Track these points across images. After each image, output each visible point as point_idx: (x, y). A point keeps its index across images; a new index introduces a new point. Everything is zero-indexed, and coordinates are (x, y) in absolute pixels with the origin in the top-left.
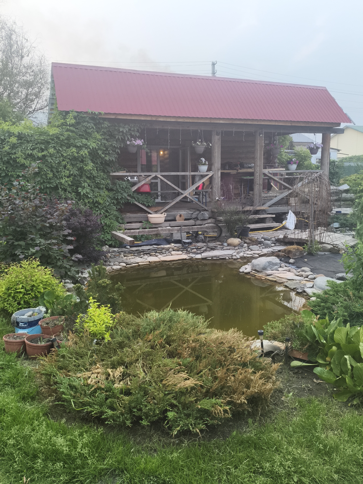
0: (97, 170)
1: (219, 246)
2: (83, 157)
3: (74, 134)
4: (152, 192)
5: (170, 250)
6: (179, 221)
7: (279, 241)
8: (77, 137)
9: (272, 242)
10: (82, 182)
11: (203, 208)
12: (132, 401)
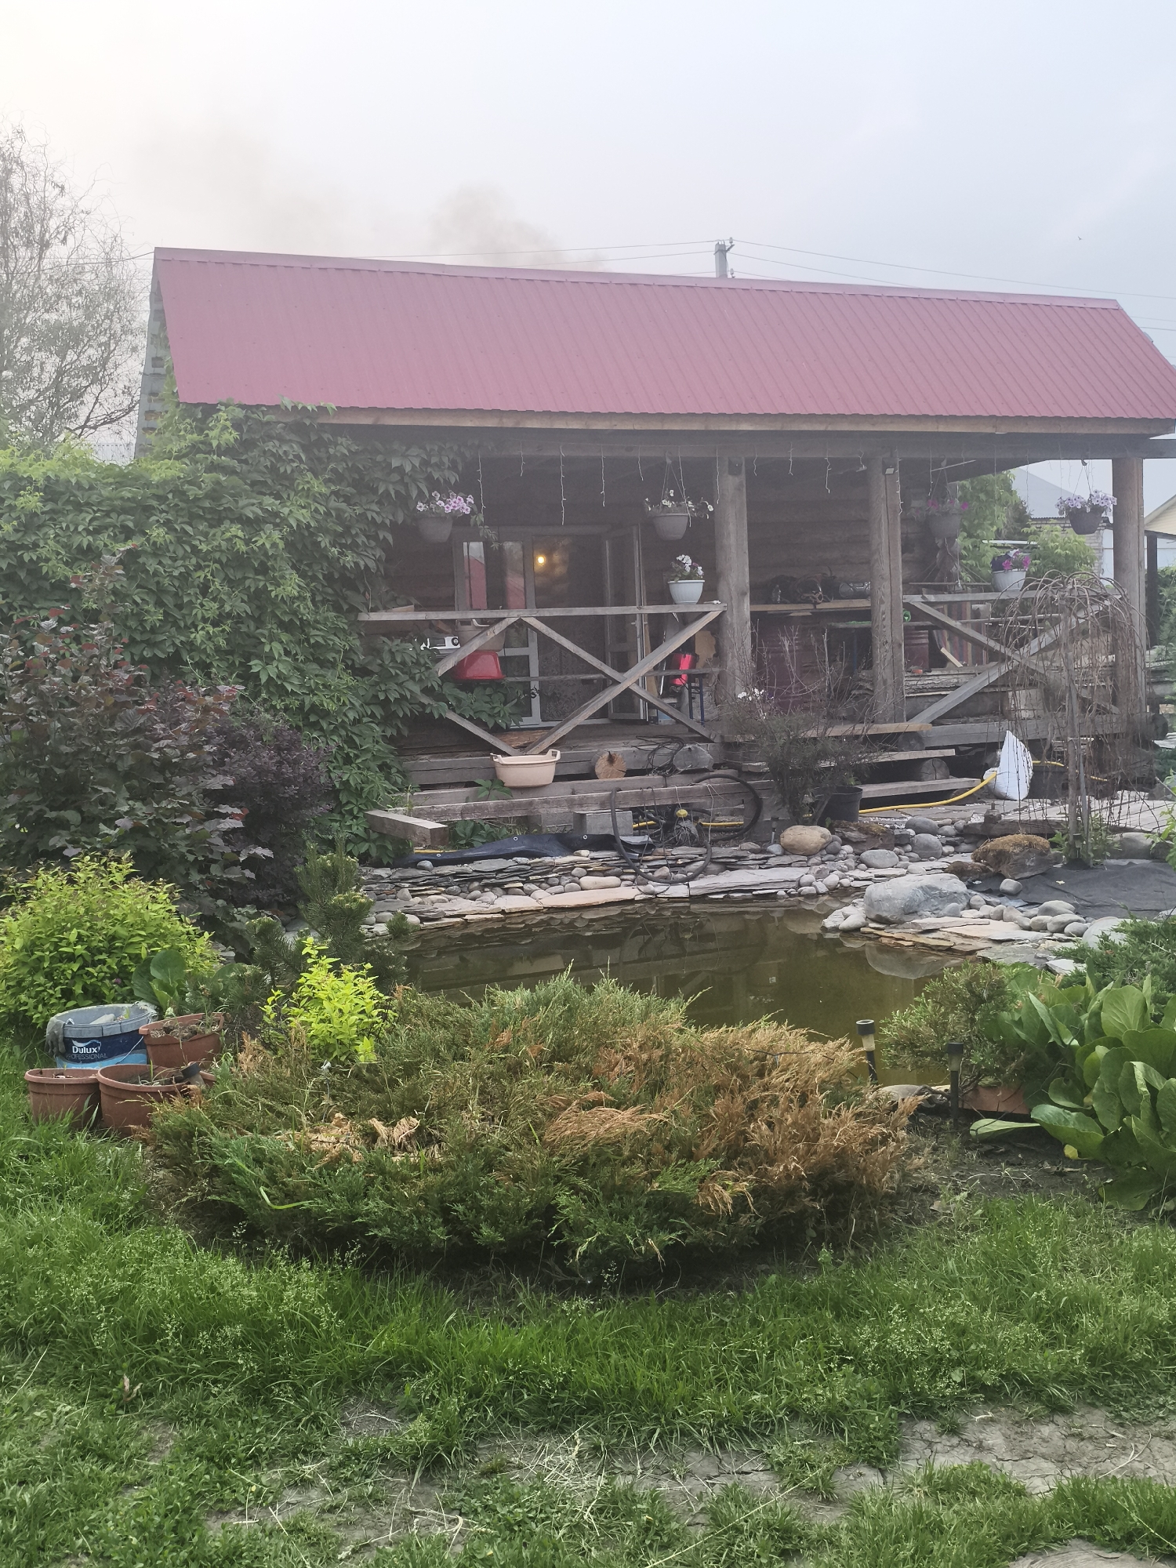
0: (313, 601)
1: (752, 856)
2: (266, 554)
3: (235, 480)
4: (510, 679)
5: (574, 872)
6: (608, 779)
7: (968, 835)
8: (245, 490)
9: (945, 839)
10: (263, 640)
11: (691, 730)
12: (449, 1183)
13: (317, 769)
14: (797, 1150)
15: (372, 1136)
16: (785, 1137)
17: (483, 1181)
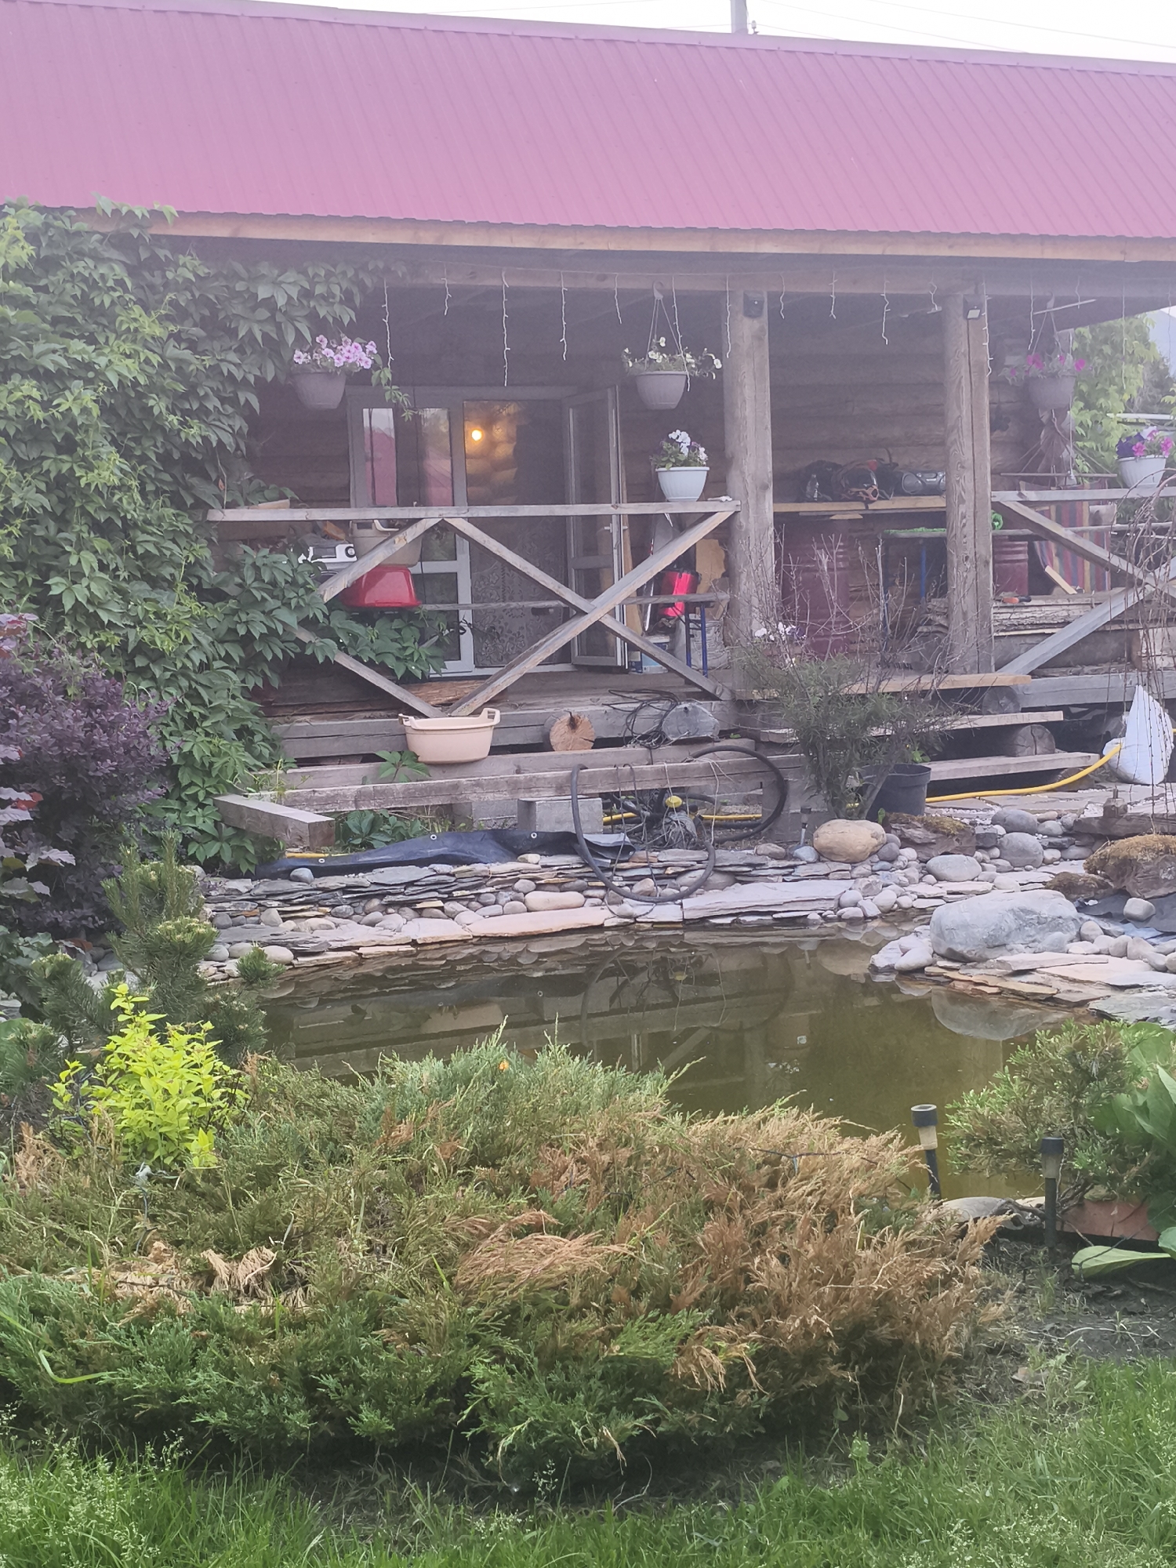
0: (143, 493)
1: (775, 863)
2: (73, 424)
3: (29, 315)
4: (429, 607)
5: (517, 885)
6: (568, 751)
7: (1080, 834)
8: (44, 331)
9: (1047, 840)
10: (68, 548)
11: (689, 683)
12: (316, 1345)
13: (145, 736)
14: (820, 1296)
15: (207, 1275)
16: (804, 1278)
17: (365, 1343)
